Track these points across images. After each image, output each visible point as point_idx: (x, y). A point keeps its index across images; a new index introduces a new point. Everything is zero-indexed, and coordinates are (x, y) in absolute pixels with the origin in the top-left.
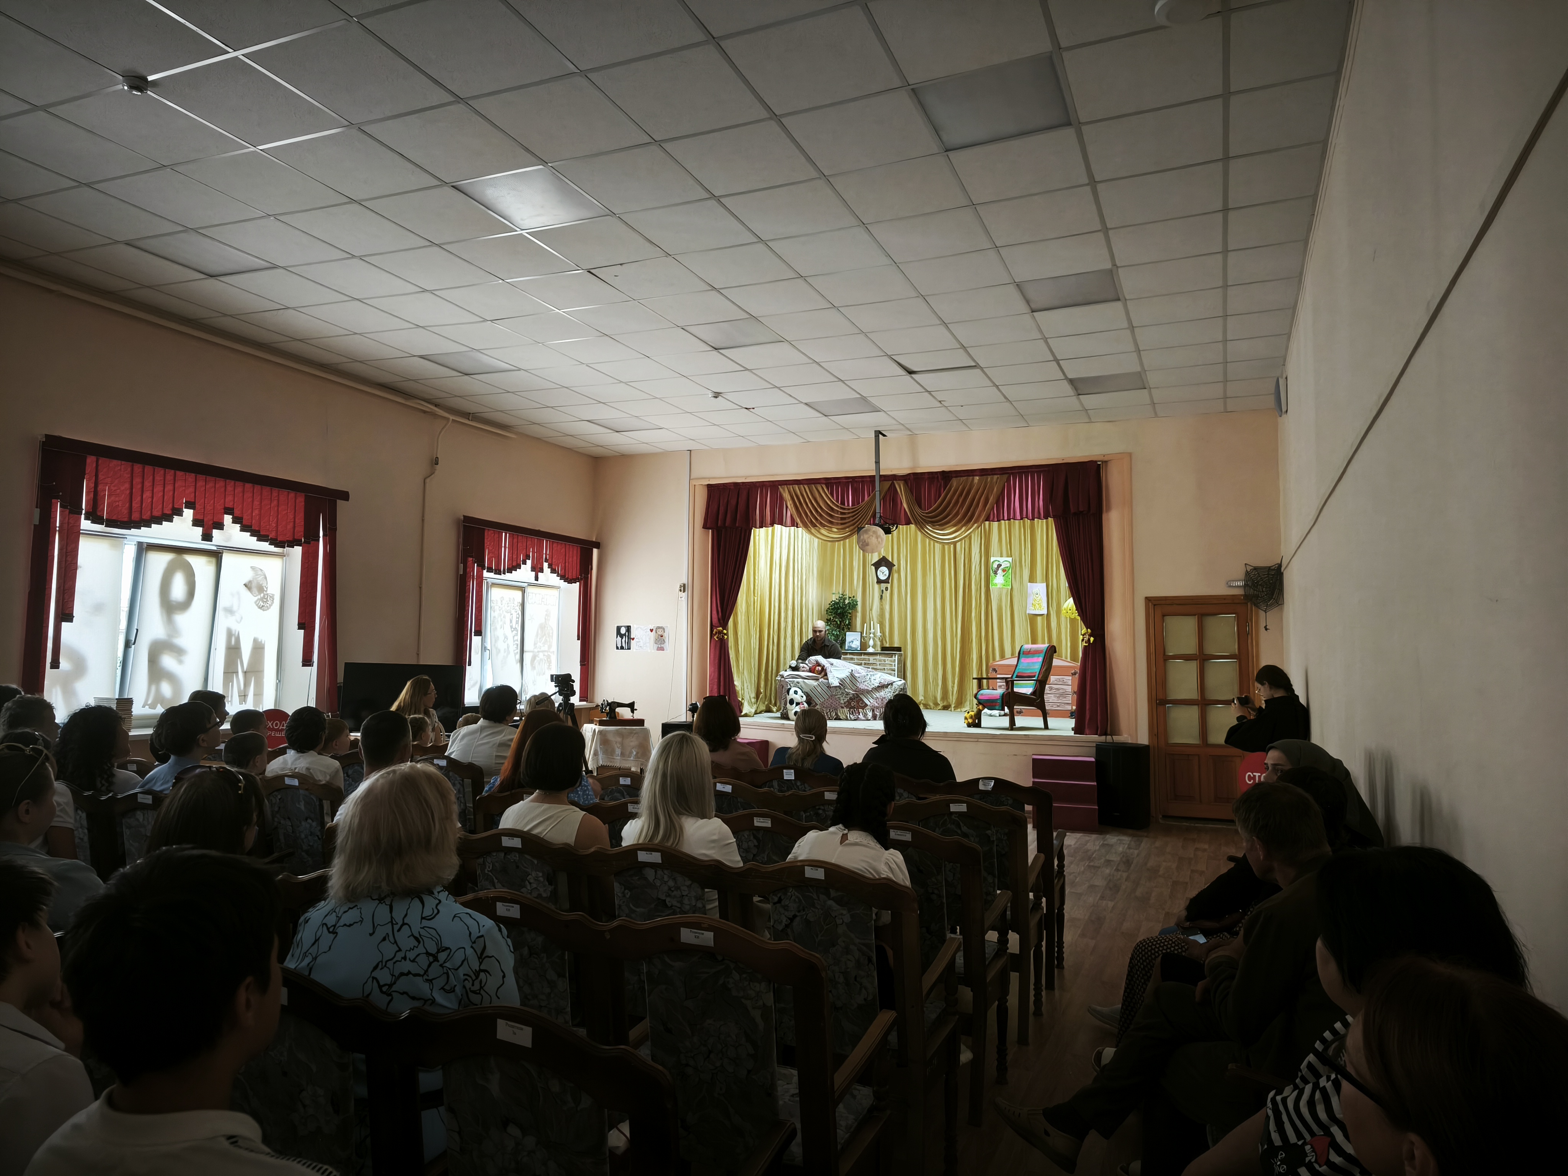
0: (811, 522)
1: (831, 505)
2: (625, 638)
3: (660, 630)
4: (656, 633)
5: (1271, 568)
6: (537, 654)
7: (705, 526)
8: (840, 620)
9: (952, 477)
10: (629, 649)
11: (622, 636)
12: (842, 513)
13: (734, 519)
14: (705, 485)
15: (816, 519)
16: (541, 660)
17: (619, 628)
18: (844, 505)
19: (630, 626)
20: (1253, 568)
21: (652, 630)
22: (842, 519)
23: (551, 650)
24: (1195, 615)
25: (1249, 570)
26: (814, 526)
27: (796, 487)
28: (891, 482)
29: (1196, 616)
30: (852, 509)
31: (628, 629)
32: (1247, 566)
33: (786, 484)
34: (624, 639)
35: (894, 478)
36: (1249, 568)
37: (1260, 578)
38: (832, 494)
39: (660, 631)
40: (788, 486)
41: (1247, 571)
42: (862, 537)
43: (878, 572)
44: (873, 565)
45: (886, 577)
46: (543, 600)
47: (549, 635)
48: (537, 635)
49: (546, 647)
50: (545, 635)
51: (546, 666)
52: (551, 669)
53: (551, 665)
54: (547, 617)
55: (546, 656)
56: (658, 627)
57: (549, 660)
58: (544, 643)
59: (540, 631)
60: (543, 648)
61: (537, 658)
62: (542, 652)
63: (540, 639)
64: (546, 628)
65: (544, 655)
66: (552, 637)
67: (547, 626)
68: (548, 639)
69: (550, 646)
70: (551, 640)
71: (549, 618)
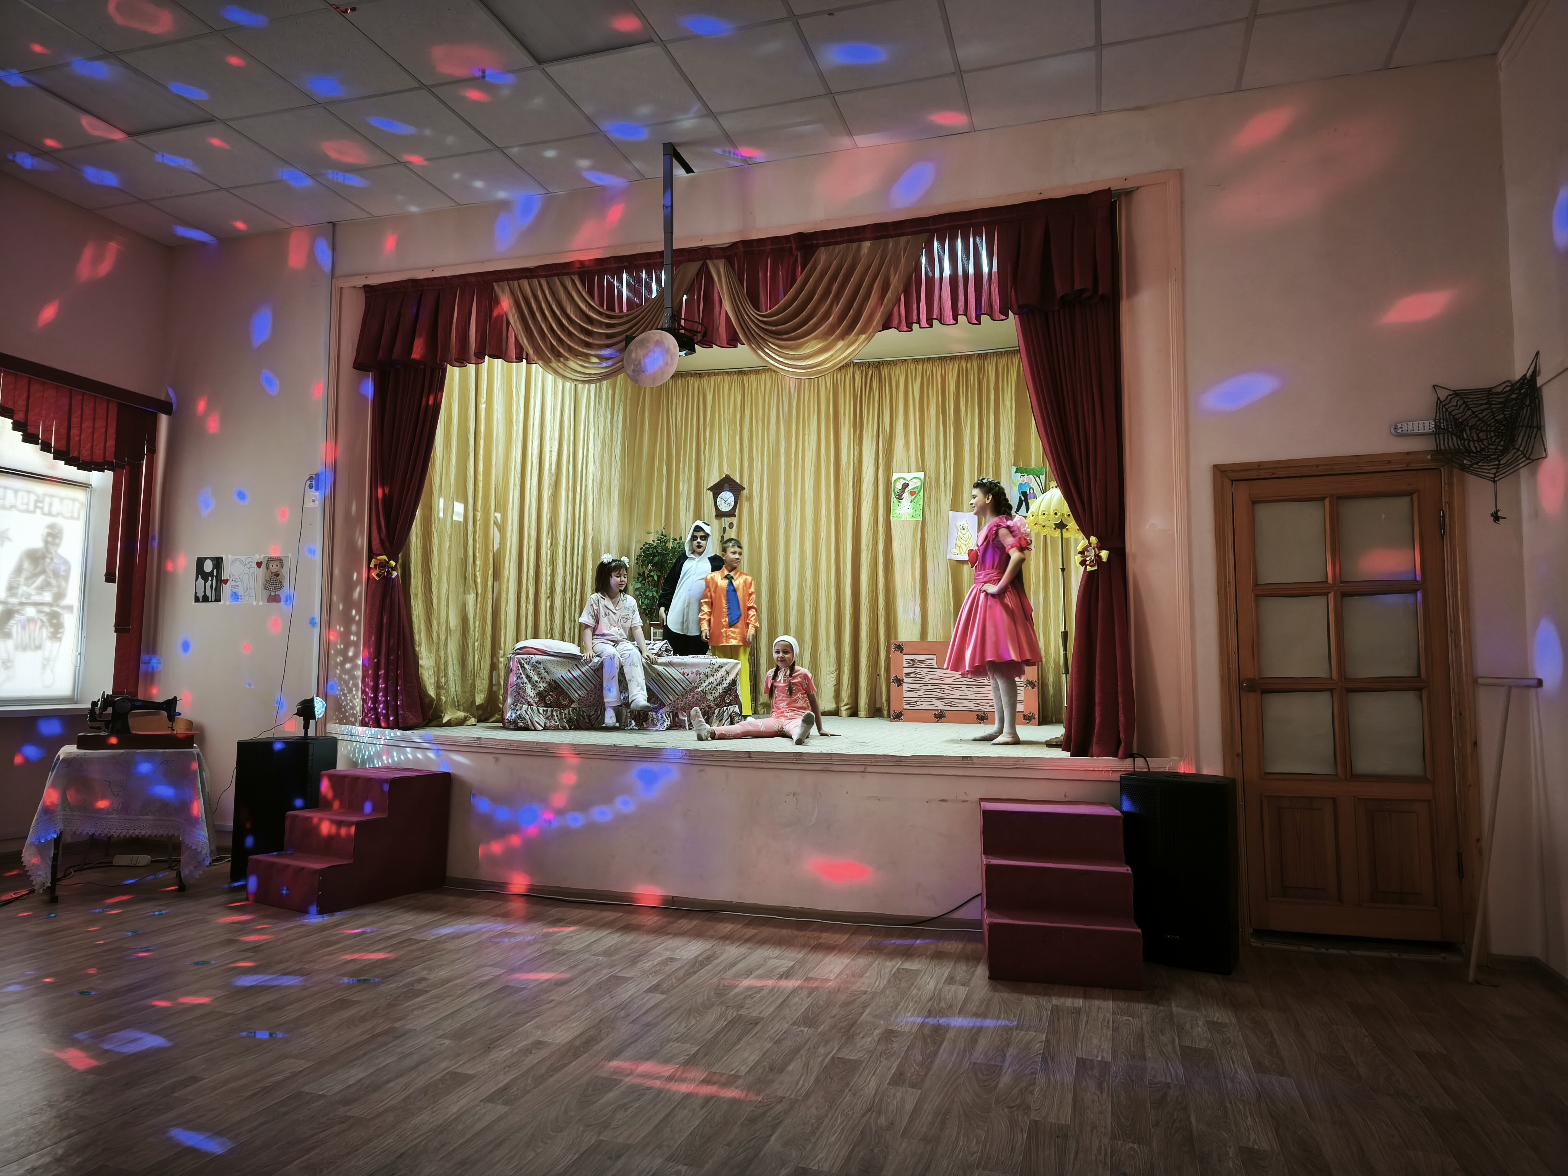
0: (553, 349)
1: (583, 306)
2: (212, 580)
3: (275, 564)
4: (268, 568)
5: (1493, 390)
6: (18, 608)
7: (360, 365)
9: (818, 246)
10: (218, 600)
11: (205, 576)
12: (609, 326)
13: (409, 347)
14: (360, 288)
15: (560, 340)
16: (30, 620)
17: (200, 562)
18: (614, 311)
19: (222, 558)
20: (1451, 393)
21: (259, 565)
22: (608, 336)
23: (66, 602)
24: (1322, 499)
25: (1442, 399)
26: (558, 355)
27: (525, 284)
28: (701, 262)
29: (1327, 501)
30: (627, 316)
31: (218, 562)
32: (1438, 390)
33: (508, 280)
34: (209, 582)
35: (705, 254)
36: (1443, 395)
37: (1469, 412)
38: (591, 294)
39: (275, 566)
40: (511, 282)
41: (1439, 399)
42: (633, 355)
43: (719, 499)
44: (710, 489)
45: (731, 508)
46: (39, 505)
47: (56, 575)
48: (19, 570)
49: (47, 597)
50: (44, 572)
51: (45, 633)
52: (60, 639)
53: (63, 633)
54: (50, 539)
55: (47, 614)
56: (271, 557)
57: (55, 621)
58: (41, 589)
59: (27, 565)
60: (36, 598)
61: (17, 617)
62: (35, 604)
63: (27, 579)
64: (48, 560)
65: (40, 612)
66: (66, 578)
67: (50, 556)
68: (54, 582)
69: (59, 596)
70: (63, 584)
71: (57, 541)
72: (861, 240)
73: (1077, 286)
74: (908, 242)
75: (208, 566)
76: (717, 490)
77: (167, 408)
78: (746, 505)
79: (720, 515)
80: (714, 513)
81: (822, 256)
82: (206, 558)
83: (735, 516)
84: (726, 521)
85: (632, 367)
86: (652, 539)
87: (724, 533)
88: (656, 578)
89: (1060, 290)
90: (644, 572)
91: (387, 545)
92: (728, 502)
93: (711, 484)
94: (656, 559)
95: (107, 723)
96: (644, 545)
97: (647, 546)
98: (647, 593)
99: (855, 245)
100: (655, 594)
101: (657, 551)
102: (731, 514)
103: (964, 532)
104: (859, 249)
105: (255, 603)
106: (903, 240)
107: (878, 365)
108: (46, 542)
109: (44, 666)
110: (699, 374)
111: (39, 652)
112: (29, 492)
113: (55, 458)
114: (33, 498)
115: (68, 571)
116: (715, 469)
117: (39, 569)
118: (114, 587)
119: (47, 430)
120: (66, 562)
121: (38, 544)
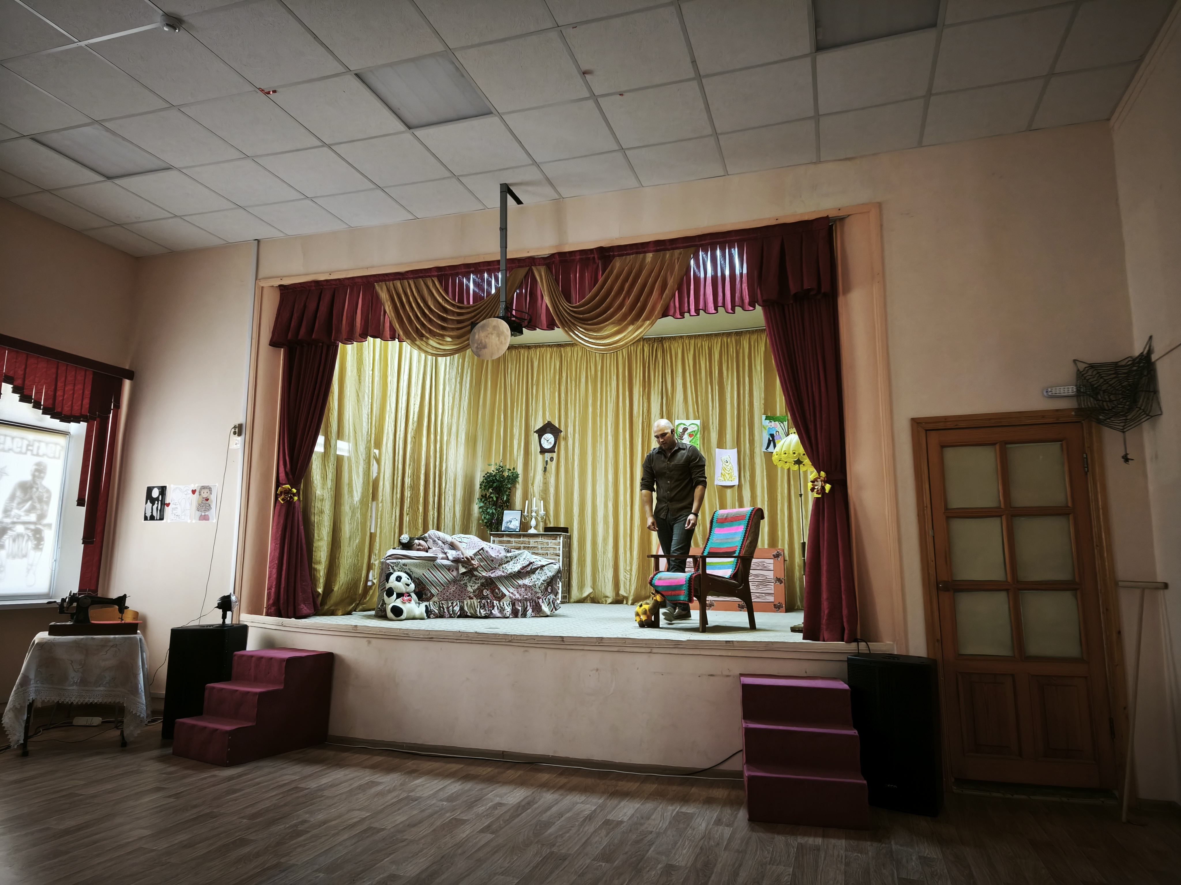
0: (417, 331)
1: (440, 300)
2: (158, 504)
3: (205, 491)
4: (200, 495)
5: (1120, 364)
6: (11, 526)
7: (274, 343)
8: (497, 496)
9: (614, 256)
10: (161, 519)
11: (153, 501)
12: (459, 314)
13: (311, 330)
14: (276, 287)
15: (423, 325)
16: (20, 535)
17: (150, 490)
18: (463, 303)
19: (165, 487)
20: (1087, 365)
21: (194, 492)
22: (459, 322)
23: (46, 521)
24: (994, 444)
25: (1081, 370)
26: (421, 336)
27: (398, 284)
28: (528, 268)
29: (997, 446)
30: (473, 307)
31: (163, 490)
32: (1078, 363)
33: (385, 281)
34: (156, 505)
35: (531, 262)
36: (1082, 366)
37: (1102, 380)
38: (446, 291)
39: (205, 493)
40: (388, 283)
41: (1078, 370)
42: (477, 336)
43: (542, 440)
44: (536, 432)
45: (552, 446)
46: (30, 448)
47: (40, 500)
48: (12, 498)
49: (33, 517)
50: (31, 498)
51: (31, 544)
52: (41, 549)
53: (43, 544)
54: (37, 474)
55: (32, 530)
56: (203, 486)
57: (38, 536)
58: (29, 511)
59: (19, 493)
60: (25, 519)
61: (10, 533)
62: (24, 523)
63: (19, 504)
64: (34, 490)
65: (27, 529)
66: (48, 503)
67: (36, 486)
68: (38, 506)
69: (41, 517)
70: (45, 507)
71: (42, 475)
72: (645, 252)
73: (806, 286)
74: (680, 254)
75: (155, 493)
76: (541, 432)
77: (130, 375)
78: (563, 443)
79: (543, 451)
80: (539, 450)
81: (617, 264)
82: (154, 487)
83: (554, 452)
84: (548, 456)
85: (476, 345)
86: (492, 469)
87: (547, 465)
88: (495, 499)
89: (793, 288)
90: (486, 494)
91: (291, 476)
92: (549, 441)
93: (537, 428)
94: (495, 485)
95: (72, 615)
96: (486, 474)
97: (488, 475)
98: (488, 510)
99: (641, 256)
100: (494, 511)
101: (496, 479)
102: (551, 450)
103: (727, 464)
104: (644, 259)
105: (189, 521)
106: (677, 252)
107: (661, 340)
108: (34, 476)
109: (28, 570)
110: (528, 346)
111: (25, 559)
112: (23, 438)
113: (43, 413)
114: (25, 443)
115: (49, 497)
116: (540, 417)
117: (28, 497)
118: (83, 509)
119: (39, 393)
120: (48, 491)
121: (28, 477)
